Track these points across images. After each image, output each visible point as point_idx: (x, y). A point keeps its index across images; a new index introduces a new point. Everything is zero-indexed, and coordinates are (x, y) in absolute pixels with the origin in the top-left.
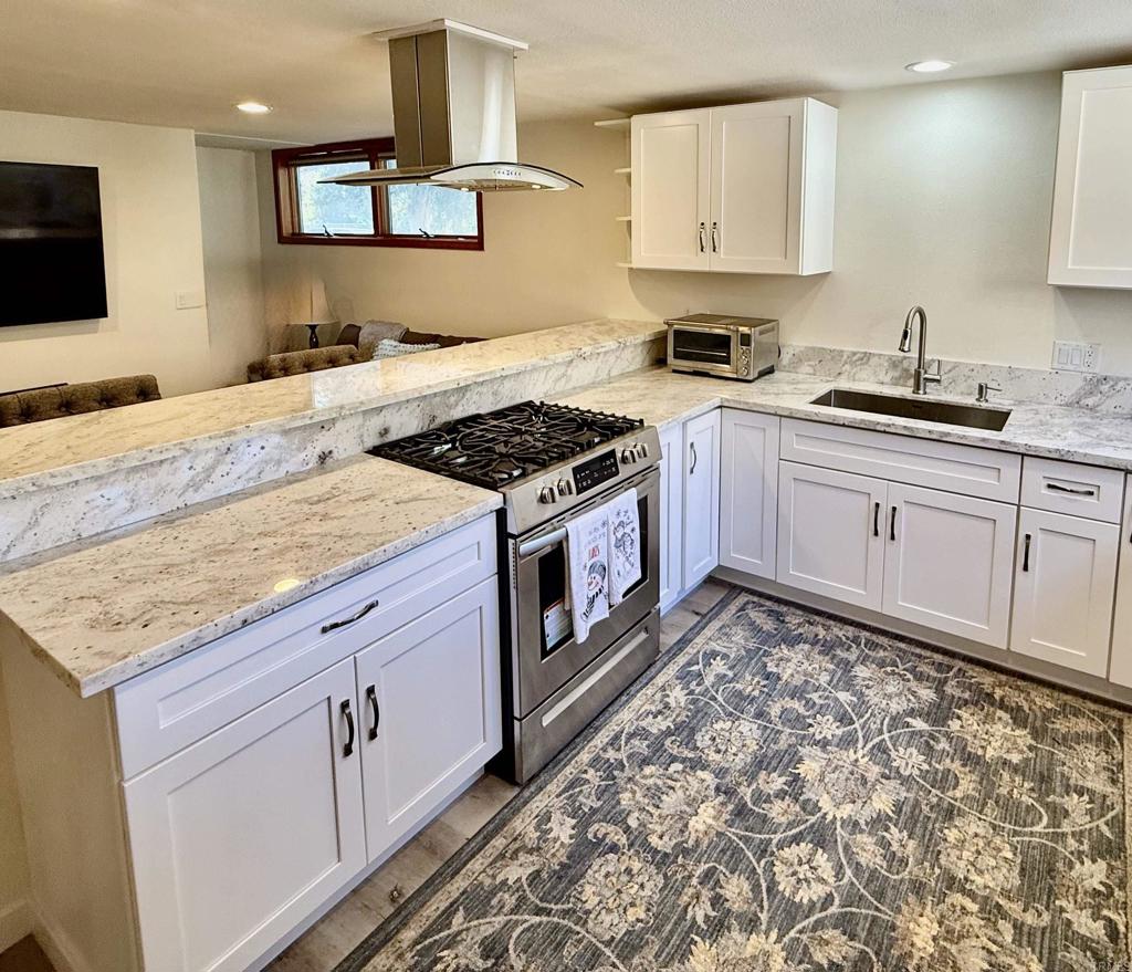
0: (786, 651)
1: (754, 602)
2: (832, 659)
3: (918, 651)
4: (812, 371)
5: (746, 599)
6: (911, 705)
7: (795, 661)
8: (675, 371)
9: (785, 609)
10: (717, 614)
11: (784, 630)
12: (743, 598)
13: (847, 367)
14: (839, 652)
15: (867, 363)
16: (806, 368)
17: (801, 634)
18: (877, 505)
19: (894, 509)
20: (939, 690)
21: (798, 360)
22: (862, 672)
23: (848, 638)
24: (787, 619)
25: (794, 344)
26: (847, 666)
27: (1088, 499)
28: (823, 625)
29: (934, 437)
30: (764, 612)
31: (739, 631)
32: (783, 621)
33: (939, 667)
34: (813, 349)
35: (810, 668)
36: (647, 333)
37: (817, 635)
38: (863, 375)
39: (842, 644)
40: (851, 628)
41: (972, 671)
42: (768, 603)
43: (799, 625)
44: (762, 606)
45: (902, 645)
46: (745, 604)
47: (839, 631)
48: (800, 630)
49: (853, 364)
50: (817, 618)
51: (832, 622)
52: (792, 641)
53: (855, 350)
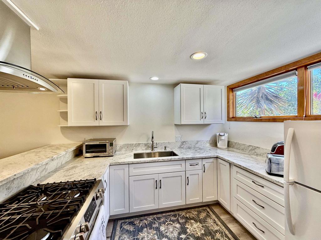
0: (142, 235)
1: (123, 222)
2: (154, 229)
3: (168, 214)
4: (125, 150)
5: (120, 223)
6: (178, 231)
7: (146, 236)
8: (85, 158)
9: (133, 220)
10: (115, 233)
11: (137, 227)
12: (119, 223)
13: (135, 147)
14: (154, 226)
15: (139, 146)
16: (124, 150)
17: (142, 226)
18: (156, 181)
19: (160, 180)
20: (179, 223)
21: (121, 148)
22: (162, 228)
23: (152, 220)
24: (135, 223)
25: (120, 144)
26: (158, 229)
27: (197, 166)
28: (145, 219)
29: (169, 160)
30: (128, 224)
31: (125, 236)
32: (135, 224)
33: (175, 216)
34: (126, 144)
35: (151, 236)
36: (74, 147)
37: (145, 224)
38: (139, 149)
39: (152, 222)
40: (151, 216)
41: (180, 213)
42: (127, 220)
43: (139, 223)
44: (126, 222)
45: (164, 214)
46: (121, 225)
47: (150, 219)
48: (141, 225)
49: (136, 147)
50: (142, 218)
51: (146, 217)
52: (141, 230)
53: (136, 143)
